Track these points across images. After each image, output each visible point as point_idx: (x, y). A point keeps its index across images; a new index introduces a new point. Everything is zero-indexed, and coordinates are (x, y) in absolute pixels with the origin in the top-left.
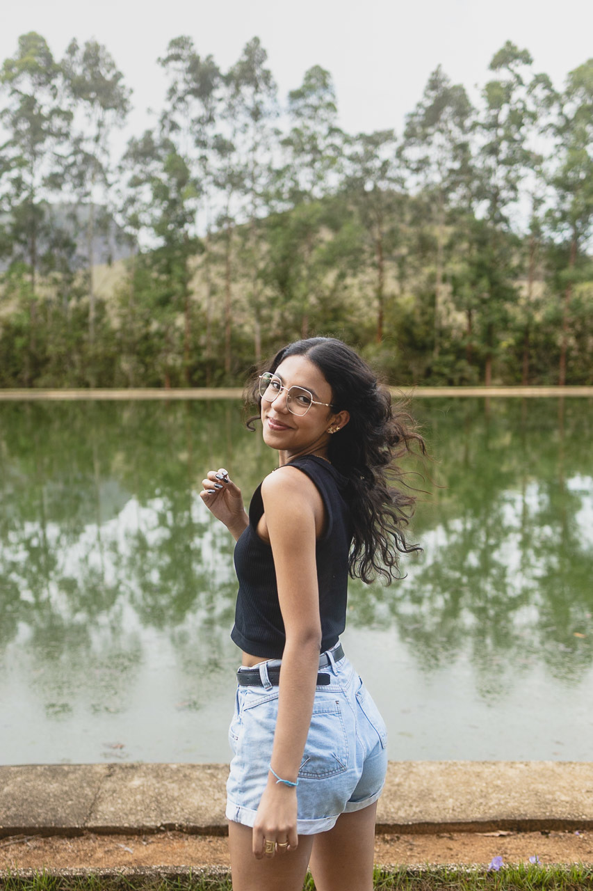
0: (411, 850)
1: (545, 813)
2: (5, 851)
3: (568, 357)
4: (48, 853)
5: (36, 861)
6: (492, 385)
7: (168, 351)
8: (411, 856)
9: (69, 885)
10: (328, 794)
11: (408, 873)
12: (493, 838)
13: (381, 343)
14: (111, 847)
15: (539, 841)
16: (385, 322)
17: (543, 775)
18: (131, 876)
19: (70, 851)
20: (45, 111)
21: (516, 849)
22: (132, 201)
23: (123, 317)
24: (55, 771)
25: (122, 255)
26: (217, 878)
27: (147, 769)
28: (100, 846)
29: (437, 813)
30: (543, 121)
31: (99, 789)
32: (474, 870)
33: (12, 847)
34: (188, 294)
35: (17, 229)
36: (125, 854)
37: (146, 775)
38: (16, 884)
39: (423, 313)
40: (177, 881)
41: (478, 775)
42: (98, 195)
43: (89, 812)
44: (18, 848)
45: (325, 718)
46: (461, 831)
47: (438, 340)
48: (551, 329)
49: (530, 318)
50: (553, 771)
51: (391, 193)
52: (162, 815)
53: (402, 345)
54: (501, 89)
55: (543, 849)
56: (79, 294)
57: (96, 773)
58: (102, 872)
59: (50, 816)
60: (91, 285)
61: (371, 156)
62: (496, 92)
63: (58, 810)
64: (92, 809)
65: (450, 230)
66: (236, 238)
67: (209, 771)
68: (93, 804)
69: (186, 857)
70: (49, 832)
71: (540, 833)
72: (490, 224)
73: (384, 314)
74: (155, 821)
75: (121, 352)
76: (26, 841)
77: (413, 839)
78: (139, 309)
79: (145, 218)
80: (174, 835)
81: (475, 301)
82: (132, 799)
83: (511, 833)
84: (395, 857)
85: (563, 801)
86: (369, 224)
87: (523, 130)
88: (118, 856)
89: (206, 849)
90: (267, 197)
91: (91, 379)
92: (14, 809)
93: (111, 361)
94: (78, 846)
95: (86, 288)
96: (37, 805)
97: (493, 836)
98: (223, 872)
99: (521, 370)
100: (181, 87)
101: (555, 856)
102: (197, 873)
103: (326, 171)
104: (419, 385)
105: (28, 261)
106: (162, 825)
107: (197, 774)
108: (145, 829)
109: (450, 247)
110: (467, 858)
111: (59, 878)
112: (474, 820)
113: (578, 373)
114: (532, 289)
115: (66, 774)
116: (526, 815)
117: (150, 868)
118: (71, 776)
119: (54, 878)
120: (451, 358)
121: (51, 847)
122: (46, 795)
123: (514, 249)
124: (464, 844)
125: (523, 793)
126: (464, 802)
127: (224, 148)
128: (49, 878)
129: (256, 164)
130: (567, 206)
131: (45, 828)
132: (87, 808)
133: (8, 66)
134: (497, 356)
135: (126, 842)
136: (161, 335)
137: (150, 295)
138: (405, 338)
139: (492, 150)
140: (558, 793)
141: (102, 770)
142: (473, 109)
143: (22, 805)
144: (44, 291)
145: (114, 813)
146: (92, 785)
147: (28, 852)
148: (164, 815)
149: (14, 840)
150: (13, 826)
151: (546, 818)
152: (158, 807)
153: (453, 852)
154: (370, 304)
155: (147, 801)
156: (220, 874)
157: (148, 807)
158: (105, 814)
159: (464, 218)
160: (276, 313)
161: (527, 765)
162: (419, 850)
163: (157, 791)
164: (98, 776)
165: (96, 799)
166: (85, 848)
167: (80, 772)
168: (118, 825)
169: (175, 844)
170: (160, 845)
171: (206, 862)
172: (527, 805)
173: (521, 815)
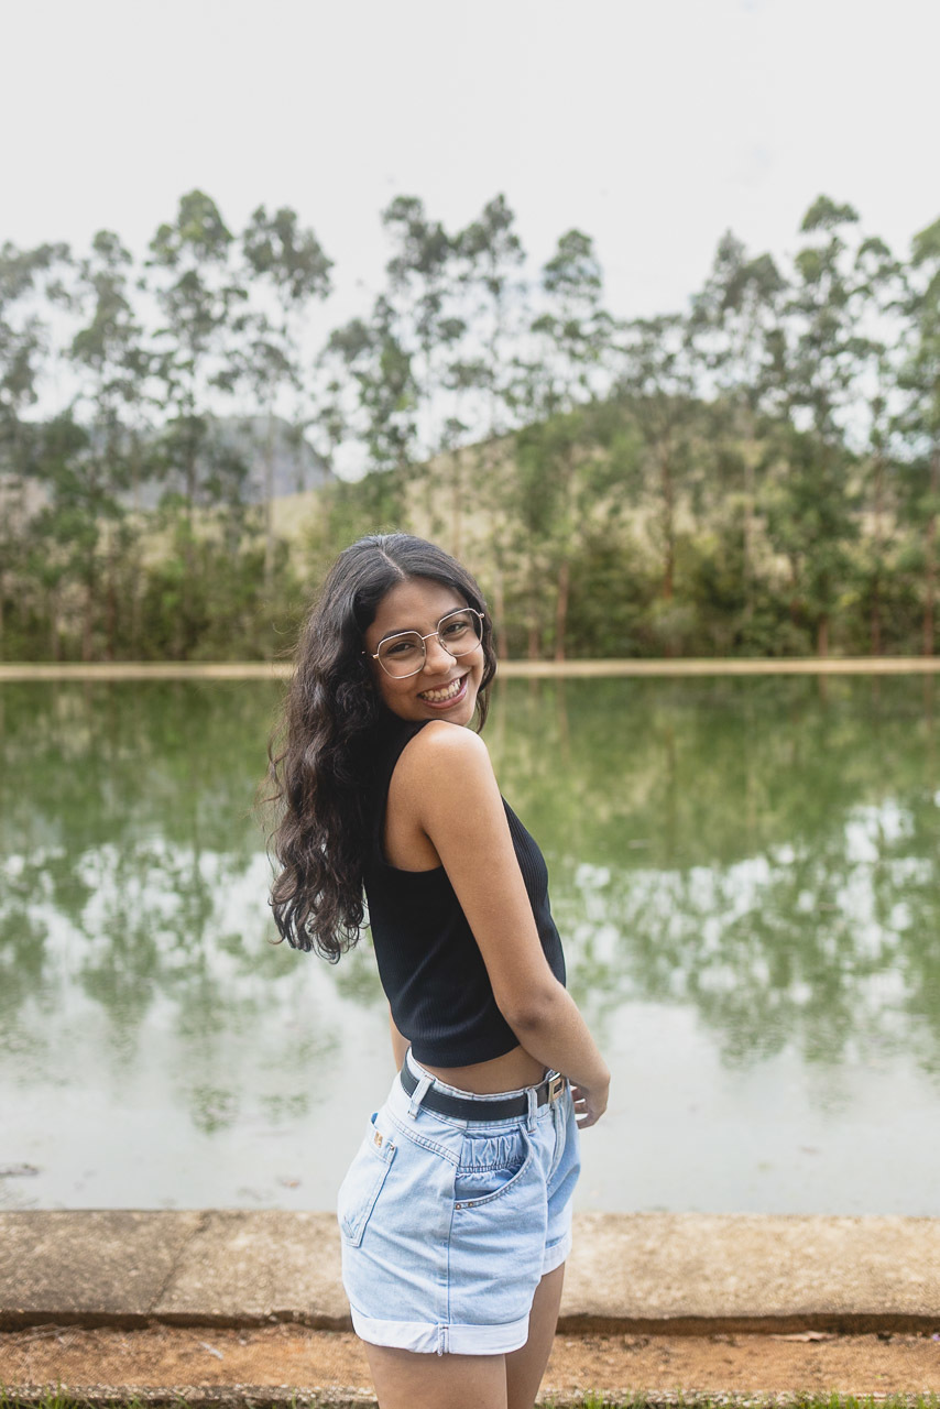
0: (666, 1362)
1: (884, 1303)
2: (23, 1350)
3: (935, 618)
4: (90, 1356)
5: (70, 1370)
6: (829, 656)
8: (665, 1373)
12: (800, 1344)
13: (671, 600)
14: (189, 1347)
15: (874, 1351)
16: (677, 569)
17: (883, 1240)
18: (199, 1401)
19: (124, 1353)
20: (214, 289)
21: (836, 1364)
22: (330, 410)
23: (313, 564)
24: (119, 1221)
25: (316, 480)
27: (262, 1219)
28: (174, 1345)
29: (711, 1300)
30: (883, 296)
31: (182, 1250)
32: (757, 1402)
33: (35, 1344)
35: (173, 448)
36: (210, 1360)
37: (258, 1230)
39: (729, 557)
41: (779, 1238)
42: (286, 403)
43: (160, 1288)
44: (43, 1346)
46: (748, 1332)
47: (750, 594)
48: (909, 577)
49: (879, 563)
50: (898, 1232)
52: (274, 1297)
53: (701, 602)
54: (818, 256)
55: (881, 1365)
56: (254, 531)
57: (182, 1225)
58: (152, 1394)
59: (99, 1295)
60: (268, 519)
61: (647, 348)
63: (113, 1285)
64: (167, 1284)
65: (760, 447)
66: (469, 458)
68: (170, 1276)
69: (306, 1368)
70: (94, 1322)
71: (875, 1337)
72: (816, 437)
73: (674, 559)
74: (263, 1307)
76: (57, 1334)
77: (671, 1343)
80: (291, 1330)
81: (800, 540)
82: (231, 1269)
83: (829, 1336)
85: (912, 1283)
86: (651, 439)
88: (198, 1364)
89: (339, 1354)
90: (511, 399)
91: (268, 651)
92: (45, 1282)
94: (138, 1344)
95: (263, 523)
96: (82, 1275)
97: (799, 1341)
98: (347, 1398)
99: (870, 636)
101: (899, 1377)
102: (304, 1399)
104: (726, 657)
105: (184, 490)
106: (274, 1314)
108: (245, 1319)
109: (762, 469)
110: (755, 1379)
111: (83, 1402)
112: (769, 1313)
114: (878, 524)
115: (134, 1226)
116: (852, 1306)
117: (232, 1388)
118: (143, 1230)
119: (75, 1402)
120: (769, 619)
121: (96, 1346)
122: (98, 1259)
123: (849, 469)
124: (751, 1353)
125: (849, 1269)
126: (754, 1282)
128: (66, 1402)
129: (496, 359)
131: (88, 1315)
132: (158, 1282)
134: (834, 616)
135: (213, 1340)
138: (705, 592)
140: (906, 1270)
141: (191, 1222)
142: (782, 284)
143: (59, 1275)
144: (206, 529)
145: (200, 1292)
146: (173, 1244)
147: (59, 1354)
148: (278, 1296)
149: (39, 1331)
150: (39, 1309)
151: (885, 1312)
152: (271, 1283)
153: (733, 1368)
154: (656, 545)
155: (255, 1273)
156: (341, 1402)
157: (254, 1283)
158: (185, 1293)
159: (779, 429)
160: (524, 562)
161: (857, 1221)
162: (680, 1362)
163: (271, 1256)
164: (184, 1229)
165: (175, 1268)
166: (149, 1349)
167: (157, 1224)
168: (202, 1311)
169: (291, 1345)
170: (267, 1346)
171: (334, 1378)
172: (855, 1288)
173: (844, 1305)
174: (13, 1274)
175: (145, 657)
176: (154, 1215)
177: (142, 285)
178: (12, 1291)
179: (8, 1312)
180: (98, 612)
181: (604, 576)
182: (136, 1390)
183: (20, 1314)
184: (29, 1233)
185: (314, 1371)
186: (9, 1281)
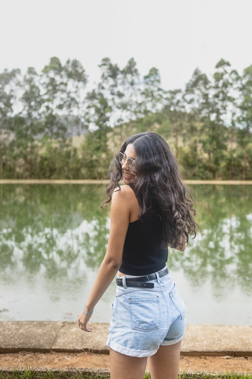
0: (188, 363)
1: (246, 349)
2: (17, 358)
3: (246, 170)
4: (35, 360)
5: (30, 363)
6: (218, 180)
7: (99, 166)
8: (188, 366)
9: (40, 376)
10: (149, 339)
11: (187, 375)
14: (61, 358)
15: (244, 361)
16: (178, 156)
17: (244, 332)
18: (67, 372)
19: (44, 359)
20: (58, 83)
21: (234, 365)
22: (87, 113)
23: (83, 154)
24: (41, 324)
25: (83, 132)
26: (103, 374)
28: (57, 357)
29: (199, 347)
30: (235, 86)
31: (58, 332)
32: (216, 374)
33: (20, 356)
34: (106, 146)
35: (46, 123)
36: (67, 361)
38: (18, 374)
39: (192, 153)
40: (86, 375)
41: (217, 331)
42: (75, 112)
43: (53, 342)
44: (22, 357)
45: (150, 304)
46: (210, 356)
47: (198, 163)
48: (239, 159)
49: (232, 156)
50: (248, 330)
51: (180, 112)
52: (83, 344)
54: (220, 75)
56: (68, 146)
57: (58, 325)
58: (54, 370)
59: (37, 343)
60: (72, 143)
61: (173, 98)
62: (218, 76)
63: (40, 341)
64: (55, 341)
65: (202, 124)
66: (124, 127)
67: (104, 326)
68: (55, 339)
69: (92, 364)
70: (36, 351)
71: (244, 358)
72: (216, 122)
73: (178, 154)
74: (80, 347)
75: (82, 167)
76: (26, 354)
77: (189, 358)
78: (89, 151)
79: (92, 119)
80: (88, 353)
81: (211, 149)
82: (72, 337)
83: (231, 357)
84: (181, 366)
86: (172, 122)
87: (227, 89)
88: (64, 362)
89: (101, 360)
90: (135, 112)
91: (71, 176)
92: (22, 340)
93: (78, 170)
94: (48, 357)
95: (70, 144)
96: (32, 338)
97: (224, 358)
98: (106, 371)
99: (229, 175)
100: (106, 75)
101: (251, 368)
102: (95, 372)
103: (156, 103)
105: (50, 134)
106: (83, 349)
107: (99, 327)
108: (76, 350)
109: (202, 130)
110: (212, 368)
111: (36, 372)
112: (215, 351)
113: (250, 176)
114: (232, 145)
115: (45, 325)
116: (238, 349)
117: (75, 368)
118: (47, 326)
119: (34, 372)
120: (202, 170)
121: (36, 357)
122: (36, 334)
123: (225, 131)
124: (211, 361)
125: (236, 339)
126: (211, 342)
127: (120, 95)
128: (31, 372)
129: (132, 101)
130: (244, 116)
131: (34, 349)
132: (52, 340)
133: (46, 67)
134: (219, 169)
135: (68, 356)
136: (97, 161)
137: (92, 147)
138: (186, 162)
139: (217, 96)
141: (60, 324)
142: (209, 82)
143: (26, 338)
144: (55, 145)
145: (64, 343)
146: (56, 330)
147: (27, 359)
148: (84, 344)
149: (21, 353)
150: (21, 347)
151: (247, 351)
152: (82, 341)
153: (206, 365)
155: (78, 338)
156: (105, 372)
157: (78, 341)
158: (59, 343)
159: (207, 120)
161: (237, 327)
162: (192, 363)
163: (82, 334)
164: (58, 326)
165: (57, 337)
166: (50, 358)
167: (51, 325)
168: (65, 348)
169: (88, 357)
170: (82, 357)
171: (100, 366)
172: (238, 345)
173: (235, 349)
174: (14, 338)
175: (39, 178)
176: (50, 323)
178: (14, 342)
179: (13, 348)
180: (27, 166)
182: (50, 369)
183: (16, 349)
184: (18, 327)
185: (95, 364)
186: (13, 340)
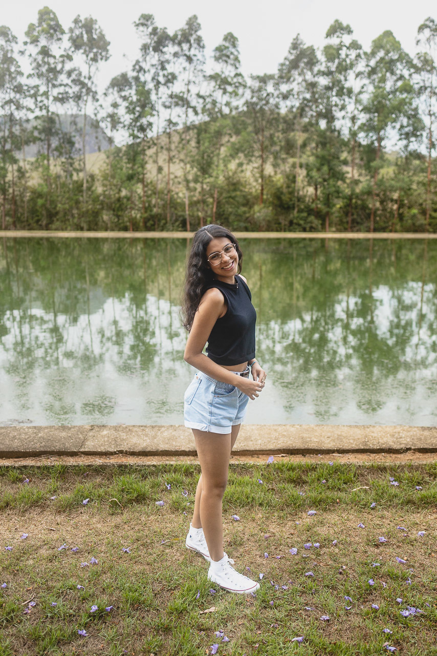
2: (40, 461)
3: (375, 214)
6: (330, 231)
7: (132, 208)
9: (72, 468)
13: (262, 205)
14: (92, 461)
16: (265, 192)
17: (308, 430)
18: (101, 465)
23: (105, 186)
24: (64, 428)
27: (111, 427)
28: (87, 460)
31: (86, 435)
32: (261, 464)
33: (43, 459)
34: (144, 173)
37: (110, 429)
38: (47, 468)
39: (288, 187)
40: (122, 466)
41: (275, 430)
43: (81, 445)
47: (297, 203)
48: (365, 197)
49: (353, 190)
50: (313, 428)
52: (117, 447)
53: (275, 206)
54: (334, 49)
56: (78, 171)
57: (85, 428)
58: (87, 464)
59: (62, 446)
60: (85, 165)
61: (261, 89)
62: (332, 51)
63: (66, 444)
64: (83, 444)
65: (304, 135)
68: (83, 442)
70: (61, 454)
71: (301, 455)
72: (328, 133)
73: (264, 187)
74: (114, 449)
75: (103, 209)
76: (50, 457)
77: (240, 457)
78: (114, 182)
80: (123, 455)
81: (320, 180)
82: (103, 440)
83: (287, 455)
85: (315, 441)
86: (257, 131)
91: (85, 226)
92: (44, 443)
93: (96, 214)
96: (55, 442)
97: (279, 457)
99: (347, 222)
104: (285, 231)
105: (46, 151)
106: (117, 451)
107: (136, 429)
108: (109, 452)
109: (304, 145)
113: (382, 224)
114: (354, 173)
115: (70, 429)
118: (72, 429)
120: (305, 214)
122: (60, 438)
123: (342, 147)
125: (296, 438)
126: (266, 441)
128: (62, 466)
131: (59, 452)
132: (80, 443)
133: (31, 27)
134: (332, 214)
136: (128, 199)
137: (122, 174)
138: (276, 202)
139: (329, 88)
140: (313, 438)
141: (88, 427)
142: (317, 62)
143: (48, 441)
144: (56, 167)
145: (93, 446)
146: (83, 433)
149: (44, 456)
150: (43, 450)
152: (116, 443)
154: (256, 181)
155: (110, 440)
157: (110, 443)
158: (89, 446)
159: (313, 129)
160: (198, 186)
163: (115, 436)
164: (86, 430)
165: (85, 440)
167: (77, 428)
168: (96, 450)
173: (293, 447)
177: (22, 53)
178: (34, 446)
179: (34, 452)
181: (233, 194)
183: (37, 452)
184: (35, 431)
186: (32, 443)
